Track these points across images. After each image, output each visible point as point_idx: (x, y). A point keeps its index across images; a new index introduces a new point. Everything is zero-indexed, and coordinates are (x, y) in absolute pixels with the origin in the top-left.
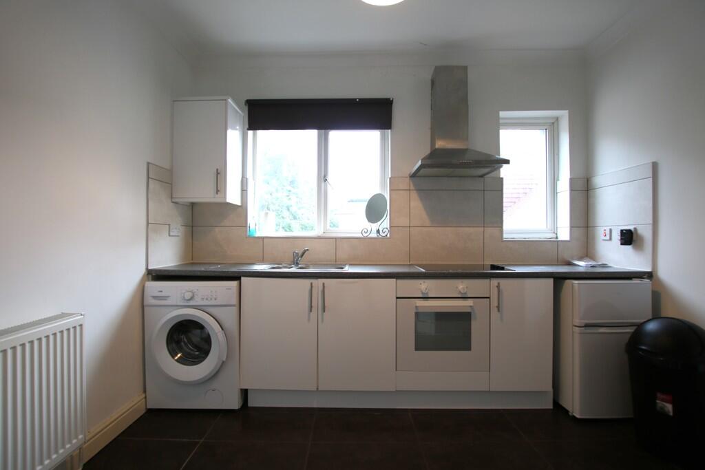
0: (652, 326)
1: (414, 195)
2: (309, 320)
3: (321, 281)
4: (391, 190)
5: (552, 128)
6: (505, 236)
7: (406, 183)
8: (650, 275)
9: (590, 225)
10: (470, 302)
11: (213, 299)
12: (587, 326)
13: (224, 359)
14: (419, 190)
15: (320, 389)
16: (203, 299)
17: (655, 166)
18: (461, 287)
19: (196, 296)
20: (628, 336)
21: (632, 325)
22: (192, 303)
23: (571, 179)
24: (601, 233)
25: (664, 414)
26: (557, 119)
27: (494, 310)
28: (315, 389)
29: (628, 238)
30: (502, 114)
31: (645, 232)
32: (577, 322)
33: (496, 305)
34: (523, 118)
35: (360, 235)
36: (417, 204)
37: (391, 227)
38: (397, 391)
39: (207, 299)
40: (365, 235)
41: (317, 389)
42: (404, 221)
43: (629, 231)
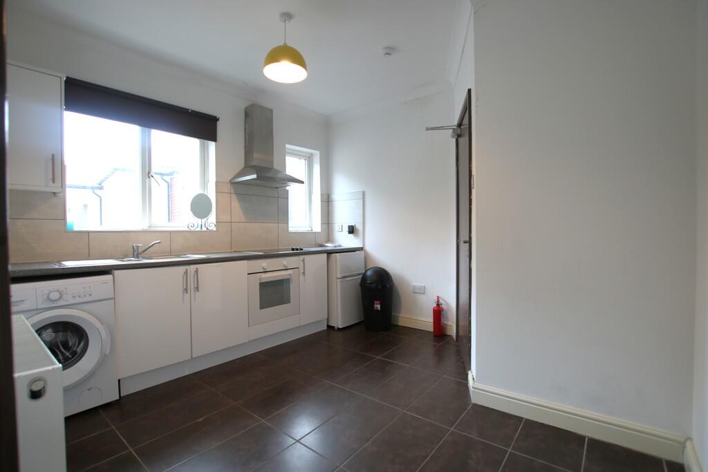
0: (369, 273)
1: (234, 197)
2: (183, 301)
3: (193, 267)
4: (217, 192)
5: (310, 160)
6: (290, 229)
7: (227, 188)
8: (361, 249)
9: (330, 222)
10: (290, 272)
11: (87, 295)
12: (343, 277)
13: (107, 353)
14: (238, 194)
15: (194, 356)
16: (74, 297)
17: (364, 193)
18: (285, 263)
19: (65, 296)
20: (360, 280)
21: (359, 274)
22: (60, 303)
23: (321, 195)
24: (337, 227)
25: (377, 311)
26: (312, 155)
27: (301, 276)
28: (190, 357)
29: (352, 230)
30: (288, 146)
31: (359, 227)
32: (339, 276)
33: (302, 271)
34: (294, 150)
35: (187, 229)
36: (236, 204)
37: (217, 222)
38: (250, 341)
39: (79, 297)
40: (192, 229)
41: (192, 357)
42: (226, 218)
43: (352, 226)
